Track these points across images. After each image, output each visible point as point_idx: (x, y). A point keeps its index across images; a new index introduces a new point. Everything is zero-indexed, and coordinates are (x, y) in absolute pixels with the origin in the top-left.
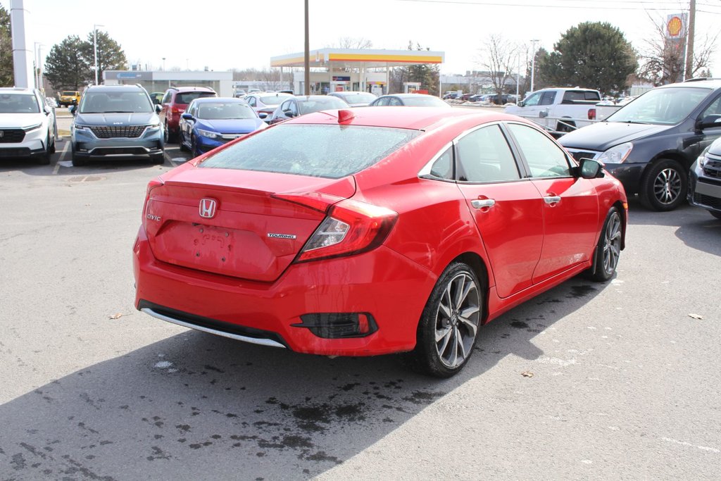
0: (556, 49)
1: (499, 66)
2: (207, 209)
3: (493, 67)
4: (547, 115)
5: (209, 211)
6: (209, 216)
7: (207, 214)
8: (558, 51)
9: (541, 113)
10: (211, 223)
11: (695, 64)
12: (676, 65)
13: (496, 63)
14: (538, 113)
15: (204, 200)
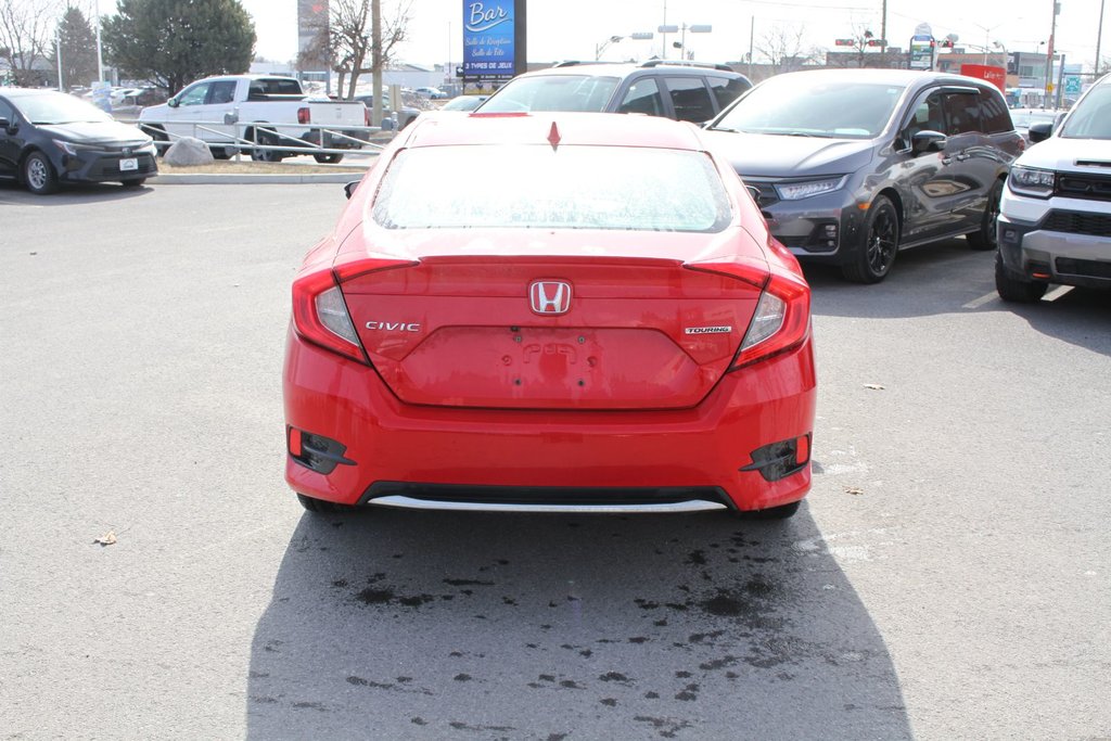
0: (121, 10)
1: (19, 39)
2: (549, 299)
3: (8, 40)
4: (236, 119)
5: (557, 301)
6: (558, 311)
7: (550, 307)
8: (125, 15)
9: (227, 117)
10: (563, 322)
11: (386, 37)
12: (361, 38)
13: (13, 32)
14: (223, 119)
15: (541, 285)
